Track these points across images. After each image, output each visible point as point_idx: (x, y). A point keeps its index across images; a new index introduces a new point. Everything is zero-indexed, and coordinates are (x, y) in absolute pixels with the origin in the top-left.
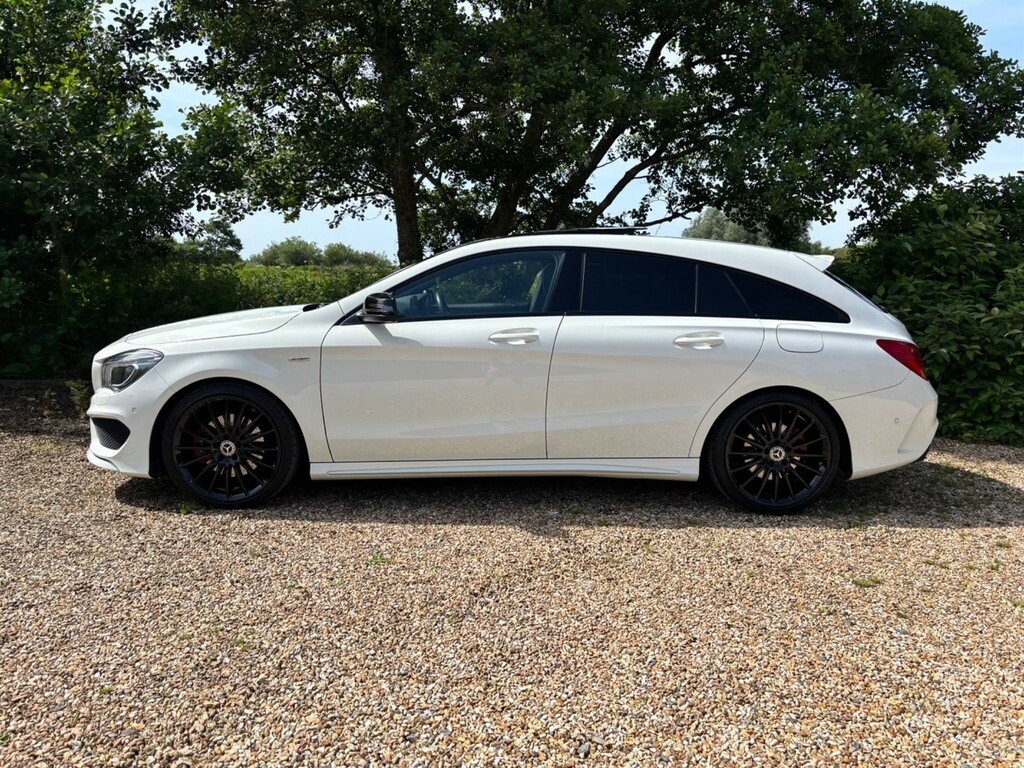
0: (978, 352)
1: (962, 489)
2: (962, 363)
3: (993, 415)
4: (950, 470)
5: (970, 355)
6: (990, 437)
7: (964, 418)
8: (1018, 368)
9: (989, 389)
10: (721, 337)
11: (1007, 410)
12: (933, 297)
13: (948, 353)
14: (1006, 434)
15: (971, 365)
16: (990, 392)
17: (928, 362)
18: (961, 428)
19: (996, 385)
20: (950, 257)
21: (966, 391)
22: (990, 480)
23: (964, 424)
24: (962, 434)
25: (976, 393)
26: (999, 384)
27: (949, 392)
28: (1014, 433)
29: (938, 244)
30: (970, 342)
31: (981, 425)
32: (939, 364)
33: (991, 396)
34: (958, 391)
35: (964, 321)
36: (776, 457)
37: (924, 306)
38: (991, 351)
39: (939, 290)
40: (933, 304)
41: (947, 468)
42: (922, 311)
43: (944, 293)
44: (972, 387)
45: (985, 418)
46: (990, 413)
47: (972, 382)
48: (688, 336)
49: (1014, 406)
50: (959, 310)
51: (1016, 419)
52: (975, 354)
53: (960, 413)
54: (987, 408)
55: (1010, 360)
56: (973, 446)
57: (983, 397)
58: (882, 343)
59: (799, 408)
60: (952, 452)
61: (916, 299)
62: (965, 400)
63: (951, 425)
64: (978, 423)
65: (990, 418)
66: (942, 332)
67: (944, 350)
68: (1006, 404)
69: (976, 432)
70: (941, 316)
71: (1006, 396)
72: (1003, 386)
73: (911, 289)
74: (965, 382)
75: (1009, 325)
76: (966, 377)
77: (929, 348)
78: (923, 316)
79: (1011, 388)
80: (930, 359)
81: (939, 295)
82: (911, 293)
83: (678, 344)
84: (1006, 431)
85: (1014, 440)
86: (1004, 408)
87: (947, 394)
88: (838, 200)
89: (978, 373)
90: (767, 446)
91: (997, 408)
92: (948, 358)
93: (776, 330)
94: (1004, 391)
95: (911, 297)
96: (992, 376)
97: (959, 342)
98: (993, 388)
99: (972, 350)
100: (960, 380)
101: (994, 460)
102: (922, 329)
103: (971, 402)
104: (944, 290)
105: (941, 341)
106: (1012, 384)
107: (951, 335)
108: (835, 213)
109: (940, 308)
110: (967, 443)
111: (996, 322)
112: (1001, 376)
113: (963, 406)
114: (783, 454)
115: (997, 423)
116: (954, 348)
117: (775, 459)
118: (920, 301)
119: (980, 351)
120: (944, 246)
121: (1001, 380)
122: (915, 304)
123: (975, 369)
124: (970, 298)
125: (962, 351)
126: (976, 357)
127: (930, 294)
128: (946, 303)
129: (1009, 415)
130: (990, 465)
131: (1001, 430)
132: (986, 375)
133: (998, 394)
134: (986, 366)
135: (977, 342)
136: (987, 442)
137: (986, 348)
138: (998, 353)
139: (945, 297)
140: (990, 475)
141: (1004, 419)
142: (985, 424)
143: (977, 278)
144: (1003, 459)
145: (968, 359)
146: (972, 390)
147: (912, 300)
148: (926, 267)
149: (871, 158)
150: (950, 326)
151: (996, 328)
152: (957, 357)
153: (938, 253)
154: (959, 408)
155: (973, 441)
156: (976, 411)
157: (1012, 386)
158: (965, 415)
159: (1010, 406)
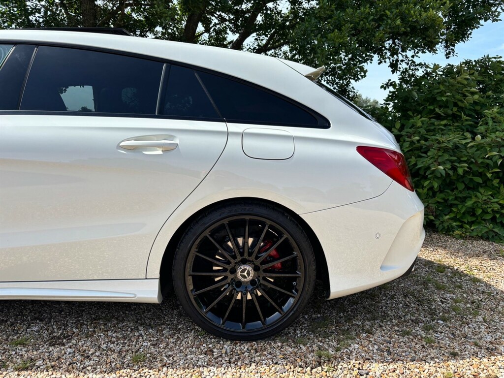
0: (466, 169)
1: (450, 292)
2: (454, 178)
3: (477, 217)
4: (441, 268)
5: (460, 171)
6: (474, 234)
7: (454, 219)
8: (494, 182)
9: (473, 197)
10: (177, 141)
11: (488, 213)
12: (434, 130)
13: (444, 169)
14: (486, 232)
15: (460, 178)
16: (474, 200)
17: (429, 176)
18: (452, 227)
19: (478, 194)
20: (447, 101)
21: (456, 199)
22: (475, 280)
23: (454, 224)
24: (454, 231)
25: (463, 200)
26: (481, 193)
27: (444, 199)
28: (492, 231)
29: (438, 93)
30: (460, 162)
31: (467, 224)
32: (438, 178)
33: (475, 202)
34: (451, 198)
35: (456, 147)
36: (244, 277)
37: (428, 137)
38: (475, 168)
39: (438, 125)
40: (433, 135)
41: (439, 266)
42: (426, 140)
43: (442, 127)
44: (460, 195)
45: (470, 219)
46: (474, 215)
47: (461, 192)
48: (136, 139)
49: (493, 210)
50: (452, 138)
51: (493, 219)
52: (464, 170)
53: (452, 215)
54: (472, 212)
55: (489, 175)
56: (462, 241)
57: (469, 203)
58: (364, 150)
59: (269, 222)
60: (445, 248)
61: (423, 131)
62: (456, 205)
63: (446, 225)
64: (465, 223)
65: (474, 219)
66: (439, 154)
67: (441, 167)
68: (487, 209)
69: (464, 230)
70: (439, 143)
71: (486, 202)
72: (484, 195)
73: (419, 124)
74: (455, 192)
75: (488, 149)
76: (456, 188)
77: (431, 165)
78: (427, 143)
79: (490, 197)
80: (430, 174)
81: (439, 129)
82: (419, 128)
83: (123, 148)
84: (486, 230)
85: (493, 236)
86: (485, 212)
87: (443, 201)
88: (368, 62)
89: (465, 185)
90: (232, 265)
91: (479, 211)
92: (444, 173)
93: (242, 135)
94: (484, 198)
95: (419, 130)
96: (475, 187)
97: (452, 162)
98: (476, 196)
99: (462, 167)
100: (452, 190)
101: (478, 256)
102: (426, 153)
103: (460, 207)
104: (441, 125)
105: (439, 160)
106: (490, 193)
107: (446, 157)
108: (367, 71)
109: (438, 137)
110: (457, 239)
111: (479, 147)
112: (482, 187)
113: (454, 209)
114: (252, 273)
115: (479, 223)
116: (449, 166)
117: (243, 280)
118: (425, 133)
119: (468, 167)
120: (442, 94)
121: (482, 190)
122: (422, 135)
123: (463, 182)
124: (460, 131)
125: (454, 169)
126: (465, 172)
127: (432, 128)
128: (442, 134)
129: (489, 217)
130: (475, 262)
131: (483, 228)
132: (472, 186)
133: (480, 201)
134: (471, 180)
135: (465, 162)
136: (472, 238)
137: (471, 166)
138: (480, 170)
139: (442, 130)
140: (476, 274)
141: (484, 220)
142: (471, 223)
143: (464, 117)
144: (485, 256)
145: (458, 175)
146: (460, 197)
147: (420, 132)
148: (430, 109)
149: (389, 30)
150: (446, 150)
151: (478, 152)
152: (451, 173)
153: (439, 99)
154: (451, 211)
155: (461, 237)
156: (464, 213)
157: (491, 195)
158: (456, 216)
159: (489, 210)
